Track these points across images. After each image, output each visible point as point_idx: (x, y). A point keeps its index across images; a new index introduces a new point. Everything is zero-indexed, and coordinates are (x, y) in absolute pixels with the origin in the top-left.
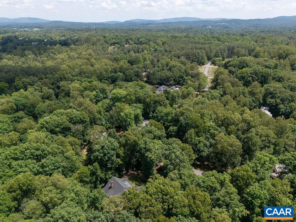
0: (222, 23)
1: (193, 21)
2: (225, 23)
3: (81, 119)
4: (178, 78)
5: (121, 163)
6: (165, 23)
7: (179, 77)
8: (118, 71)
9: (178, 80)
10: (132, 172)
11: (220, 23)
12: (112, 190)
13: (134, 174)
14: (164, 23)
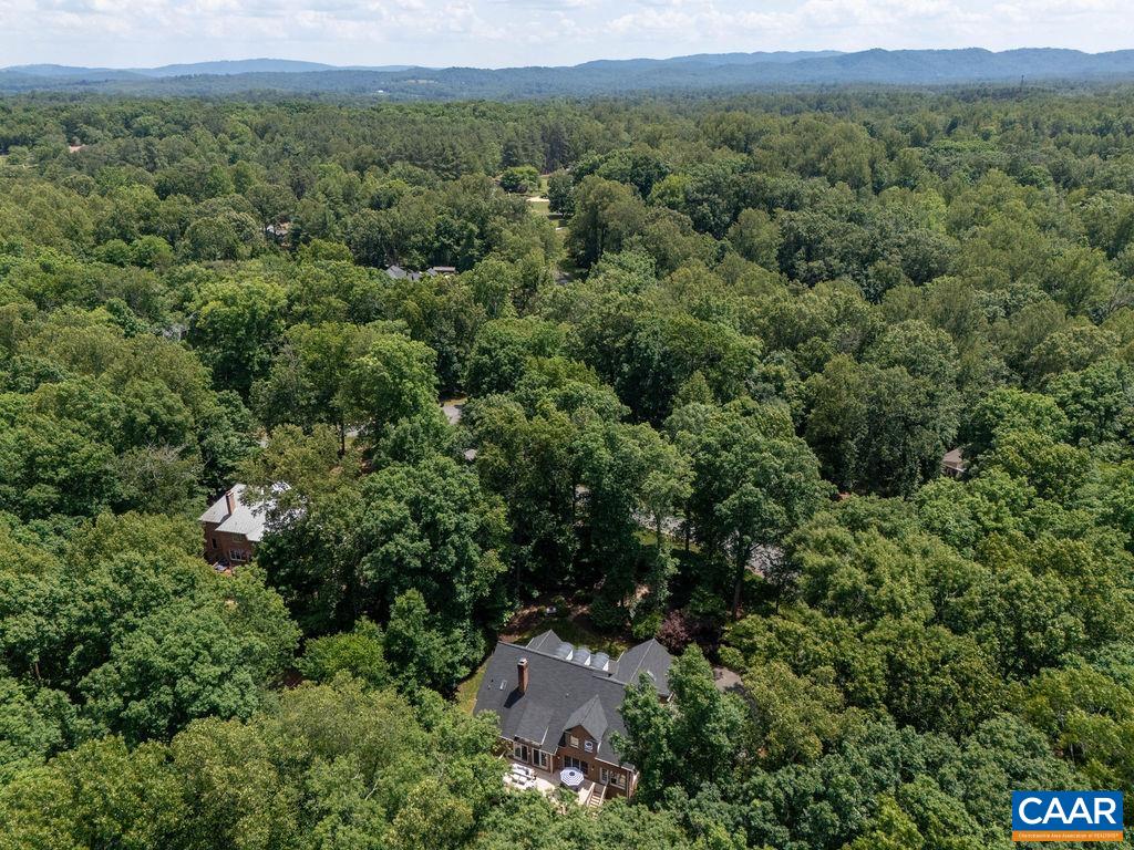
0: (421, 82)
1: (304, 73)
2: (431, 82)
3: (154, 419)
4: (437, 238)
5: (503, 569)
6: (190, 77)
7: (439, 233)
8: (135, 230)
9: (437, 244)
10: (527, 612)
11: (413, 81)
12: (530, 704)
13: (540, 613)
14: (182, 77)
